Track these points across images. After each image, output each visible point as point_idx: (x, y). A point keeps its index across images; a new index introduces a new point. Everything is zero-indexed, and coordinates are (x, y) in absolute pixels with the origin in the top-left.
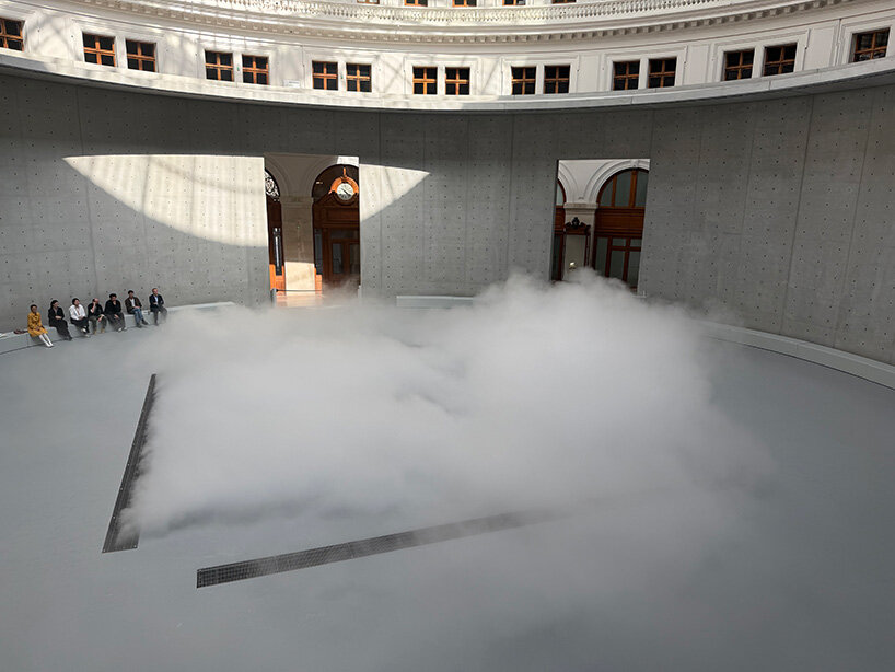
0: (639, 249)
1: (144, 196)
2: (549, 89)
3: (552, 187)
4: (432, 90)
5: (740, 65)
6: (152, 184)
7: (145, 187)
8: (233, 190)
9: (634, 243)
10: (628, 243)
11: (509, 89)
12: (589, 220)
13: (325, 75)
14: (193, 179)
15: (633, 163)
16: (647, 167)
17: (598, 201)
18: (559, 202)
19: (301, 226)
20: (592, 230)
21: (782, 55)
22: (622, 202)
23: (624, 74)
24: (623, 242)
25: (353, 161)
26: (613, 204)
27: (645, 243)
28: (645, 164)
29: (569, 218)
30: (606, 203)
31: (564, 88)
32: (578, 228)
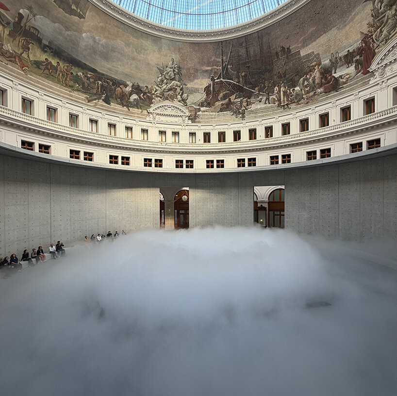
0: (284, 215)
2: (249, 165)
3: (252, 195)
4: (212, 167)
9: (282, 213)
10: (280, 213)
11: (236, 165)
12: (266, 205)
13: (179, 164)
15: (279, 187)
16: (284, 188)
17: (269, 199)
18: (255, 200)
19: (170, 209)
20: (267, 209)
21: (326, 152)
22: (277, 200)
23: (274, 160)
24: (279, 213)
25: (187, 189)
26: (274, 200)
27: (285, 213)
28: (283, 187)
29: (259, 205)
30: (271, 200)
31: (254, 165)
32: (262, 208)
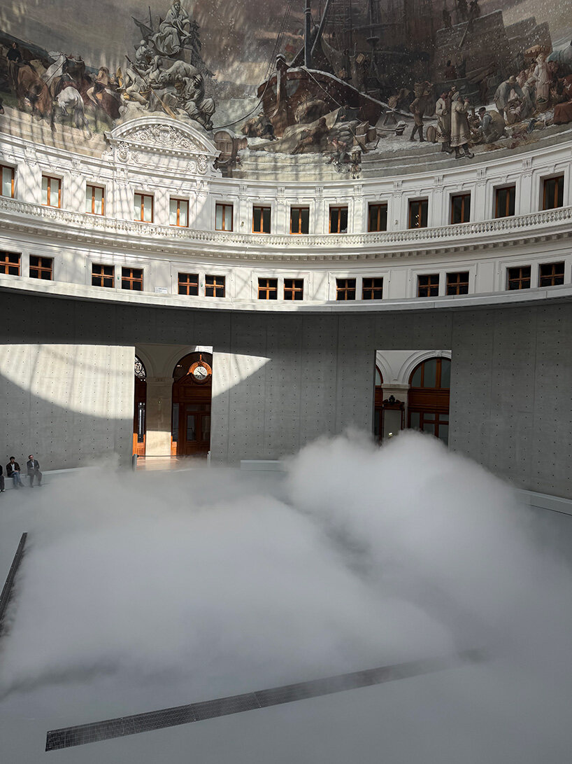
0: (447, 423)
1: (32, 378)
2: (366, 296)
3: (372, 371)
4: (274, 296)
5: (521, 278)
6: (40, 368)
7: (34, 370)
8: (108, 372)
9: (442, 418)
10: (437, 418)
11: (334, 296)
12: (403, 398)
13: (188, 284)
14: (74, 364)
15: (437, 353)
16: (449, 356)
17: (410, 382)
18: (378, 383)
19: (162, 401)
20: (406, 406)
21: (554, 271)
22: (430, 384)
23: (427, 285)
24: (433, 417)
25: (209, 349)
26: (422, 384)
27: (452, 417)
28: (447, 354)
29: (386, 396)
30: (417, 385)
31: (379, 295)
32: (394, 404)
